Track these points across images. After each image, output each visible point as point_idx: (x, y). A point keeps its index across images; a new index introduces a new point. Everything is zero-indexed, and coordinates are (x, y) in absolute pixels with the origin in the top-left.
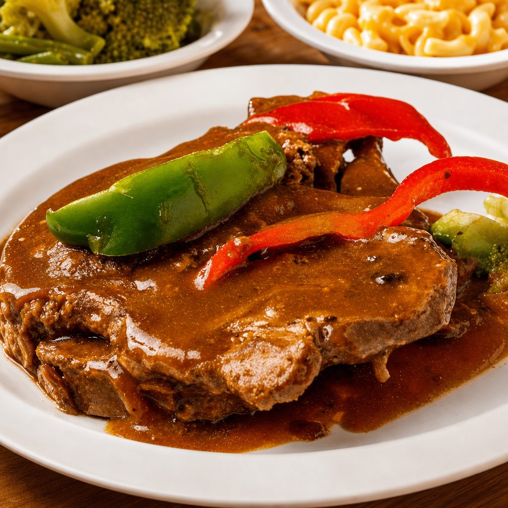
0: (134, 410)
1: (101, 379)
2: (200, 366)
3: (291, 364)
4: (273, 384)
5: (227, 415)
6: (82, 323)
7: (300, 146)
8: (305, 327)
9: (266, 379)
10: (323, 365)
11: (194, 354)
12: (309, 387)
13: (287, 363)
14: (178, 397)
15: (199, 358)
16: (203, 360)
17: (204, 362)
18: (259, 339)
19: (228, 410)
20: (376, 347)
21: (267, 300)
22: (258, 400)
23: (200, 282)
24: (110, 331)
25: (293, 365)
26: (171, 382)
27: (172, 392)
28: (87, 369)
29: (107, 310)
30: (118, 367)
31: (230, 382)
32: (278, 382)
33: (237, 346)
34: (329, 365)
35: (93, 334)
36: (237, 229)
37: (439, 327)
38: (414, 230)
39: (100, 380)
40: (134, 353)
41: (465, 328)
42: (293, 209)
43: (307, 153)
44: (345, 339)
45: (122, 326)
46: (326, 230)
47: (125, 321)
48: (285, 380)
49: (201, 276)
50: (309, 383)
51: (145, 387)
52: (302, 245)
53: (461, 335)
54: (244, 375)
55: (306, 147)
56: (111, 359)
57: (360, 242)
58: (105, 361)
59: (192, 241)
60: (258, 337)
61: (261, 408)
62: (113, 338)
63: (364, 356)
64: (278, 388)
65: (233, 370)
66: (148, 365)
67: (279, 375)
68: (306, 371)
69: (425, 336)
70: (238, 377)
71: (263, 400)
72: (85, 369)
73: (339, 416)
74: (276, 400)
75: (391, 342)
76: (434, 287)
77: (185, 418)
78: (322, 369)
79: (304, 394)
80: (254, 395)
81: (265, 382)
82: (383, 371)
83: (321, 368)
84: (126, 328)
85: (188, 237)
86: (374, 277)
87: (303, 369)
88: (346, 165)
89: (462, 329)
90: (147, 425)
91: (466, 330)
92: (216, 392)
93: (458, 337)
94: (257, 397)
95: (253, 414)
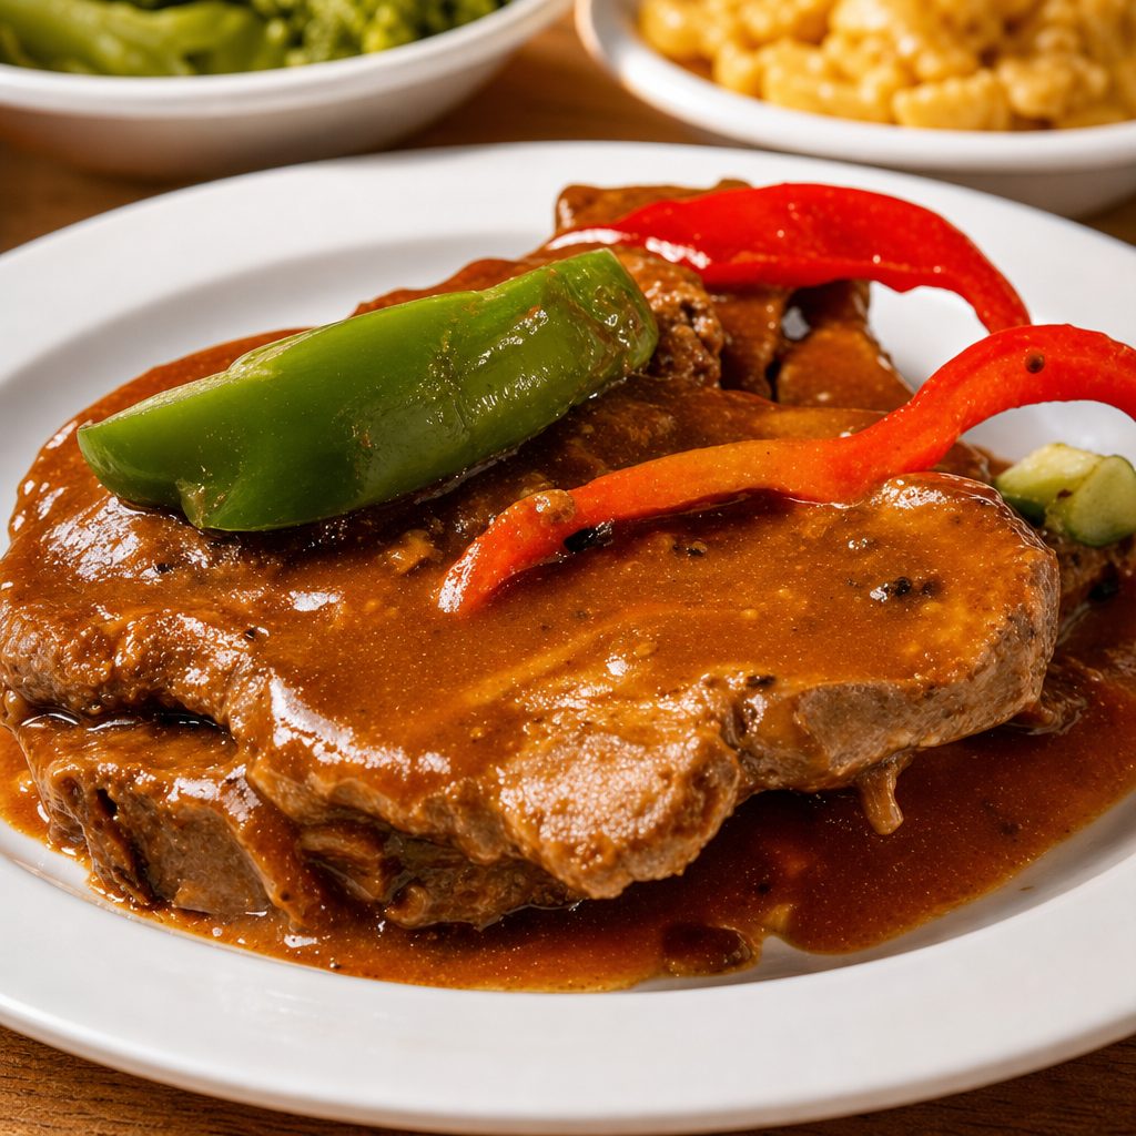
0: (285, 897)
1: (205, 823)
2: (447, 791)
3: (668, 787)
4: (624, 834)
5: (512, 911)
6: (163, 690)
7: (687, 296)
8: (701, 700)
9: (607, 821)
10: (742, 791)
11: (434, 762)
12: (711, 843)
13: (657, 786)
14: (391, 867)
15: (447, 769)
16: (454, 776)
17: (457, 780)
18: (589, 727)
19: (514, 898)
20: (871, 748)
21: (609, 639)
22: (589, 874)
23: (450, 594)
24: (230, 707)
25: (673, 789)
26: (375, 830)
27: (378, 856)
28: (173, 797)
29: (224, 659)
30: (249, 793)
31: (519, 829)
32: (636, 831)
33: (537, 742)
34: (756, 792)
35: (190, 714)
36: (540, 477)
37: (1018, 706)
38: (957, 478)
39: (202, 825)
40: (288, 757)
41: (1078, 712)
42: (673, 433)
43: (704, 312)
44: (797, 729)
45: (260, 696)
46: (749, 479)
47: (267, 685)
48: (652, 825)
49: (454, 581)
50: (711, 832)
51: (316, 841)
52: (692, 511)
53: (1067, 728)
54: (555, 813)
55: (699, 299)
56: (232, 776)
57: (831, 509)
58: (216, 778)
59: (429, 501)
60: (587, 723)
61: (597, 893)
62: (237, 724)
63: (841, 772)
64: (637, 845)
65: (527, 800)
66: (323, 785)
67: (639, 813)
68: (702, 804)
69: (986, 726)
70: (539, 817)
71: (600, 873)
72: (169, 797)
73: (781, 913)
74: (630, 875)
75: (905, 738)
76: (1007, 609)
77: (410, 919)
78: (741, 802)
79: (698, 860)
80: (578, 860)
81: (605, 829)
82: (887, 807)
83: (739, 798)
84: (271, 699)
85: (421, 491)
86: (863, 586)
87: (696, 800)
88: (787, 344)
89: (1069, 716)
90: (318, 934)
91: (1078, 715)
92: (486, 855)
93: (1061, 733)
94: (584, 867)
95: (573, 908)
